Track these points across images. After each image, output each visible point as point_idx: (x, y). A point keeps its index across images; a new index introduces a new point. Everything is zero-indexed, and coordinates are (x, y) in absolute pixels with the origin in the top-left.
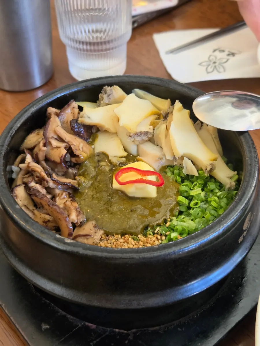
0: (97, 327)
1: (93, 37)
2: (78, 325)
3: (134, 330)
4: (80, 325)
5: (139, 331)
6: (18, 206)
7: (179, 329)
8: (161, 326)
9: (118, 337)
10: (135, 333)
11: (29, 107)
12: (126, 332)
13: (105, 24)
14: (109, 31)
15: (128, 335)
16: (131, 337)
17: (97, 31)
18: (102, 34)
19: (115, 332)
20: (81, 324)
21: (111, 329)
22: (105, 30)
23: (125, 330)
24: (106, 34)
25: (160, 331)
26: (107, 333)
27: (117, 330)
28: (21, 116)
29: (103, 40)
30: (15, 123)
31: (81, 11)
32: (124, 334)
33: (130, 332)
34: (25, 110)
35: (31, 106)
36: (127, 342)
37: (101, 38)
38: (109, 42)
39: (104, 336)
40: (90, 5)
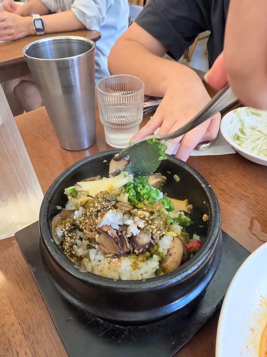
0: (104, 322)
1: (119, 121)
2: (92, 320)
3: (129, 327)
4: (93, 320)
5: (132, 328)
6: (52, 240)
7: (160, 329)
8: (148, 325)
9: (117, 332)
10: (129, 330)
11: (71, 167)
12: (123, 328)
13: (126, 113)
14: (129, 117)
15: (124, 330)
16: (126, 333)
17: (121, 117)
18: (124, 119)
19: (116, 327)
20: (93, 318)
21: (114, 325)
22: (126, 117)
23: (123, 326)
24: (127, 119)
25: (146, 329)
26: (110, 328)
27: (117, 326)
28: (65, 173)
29: (124, 123)
30: (61, 178)
31: (113, 105)
32: (122, 330)
33: (126, 328)
34: (68, 169)
35: (72, 166)
36: (123, 336)
37: (123, 121)
38: (128, 124)
39: (108, 329)
40: (117, 101)
